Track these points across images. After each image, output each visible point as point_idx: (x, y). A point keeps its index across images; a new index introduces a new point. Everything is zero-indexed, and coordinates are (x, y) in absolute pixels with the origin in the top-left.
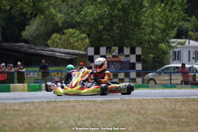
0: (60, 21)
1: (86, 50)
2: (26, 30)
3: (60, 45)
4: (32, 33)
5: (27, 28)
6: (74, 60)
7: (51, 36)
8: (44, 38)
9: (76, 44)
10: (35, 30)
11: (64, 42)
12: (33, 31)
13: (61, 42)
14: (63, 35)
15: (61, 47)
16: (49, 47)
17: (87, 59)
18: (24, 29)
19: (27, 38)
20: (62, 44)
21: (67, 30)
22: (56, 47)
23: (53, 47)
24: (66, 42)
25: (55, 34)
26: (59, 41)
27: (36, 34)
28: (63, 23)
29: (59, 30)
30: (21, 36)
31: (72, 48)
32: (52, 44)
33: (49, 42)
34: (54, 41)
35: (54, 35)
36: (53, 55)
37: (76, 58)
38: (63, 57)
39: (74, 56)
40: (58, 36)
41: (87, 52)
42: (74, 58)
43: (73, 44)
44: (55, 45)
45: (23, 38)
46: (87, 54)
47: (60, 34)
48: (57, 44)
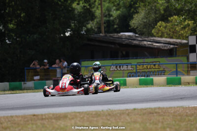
2: (134, 19)
3: (165, 34)
4: (140, 22)
5: (135, 16)
7: (156, 25)
9: (182, 32)
10: (143, 19)
11: (170, 31)
12: (141, 19)
13: (166, 31)
14: (167, 23)
15: (166, 36)
16: (153, 36)
17: (188, 49)
18: (132, 18)
19: (135, 27)
20: (167, 32)
21: (172, 18)
22: (161, 37)
23: (158, 37)
25: (160, 22)
26: (164, 29)
27: (144, 22)
28: (165, 10)
29: (165, 18)
30: (130, 26)
32: (157, 33)
33: (153, 31)
34: (159, 30)
35: (159, 24)
37: (176, 48)
40: (164, 24)
41: (188, 41)
43: (179, 32)
44: (160, 34)
45: (132, 28)
46: (188, 43)
47: (165, 22)
48: (163, 33)
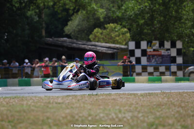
0: (101, 16)
1: (127, 44)
2: (69, 25)
3: (101, 39)
4: (74, 28)
5: (69, 23)
6: (116, 54)
7: (93, 31)
8: (85, 33)
9: (117, 38)
10: (78, 25)
11: (106, 37)
12: (75, 26)
13: (102, 37)
14: (104, 30)
15: (102, 41)
16: (91, 41)
17: (128, 53)
18: (67, 25)
19: (69, 33)
20: (103, 38)
21: (108, 25)
22: (98, 42)
23: (95, 42)
24: (107, 36)
25: (97, 29)
26: (100, 35)
27: (79, 29)
28: (105, 18)
29: (100, 25)
30: (64, 32)
31: (114, 43)
32: (94, 39)
33: (91, 37)
34: (96, 36)
35: (96, 30)
38: (105, 51)
39: (115, 50)
40: (100, 31)
41: (128, 46)
42: (116, 52)
43: (115, 38)
44: (97, 40)
45: (66, 33)
46: (128, 48)
47: (101, 29)
48: (99, 38)
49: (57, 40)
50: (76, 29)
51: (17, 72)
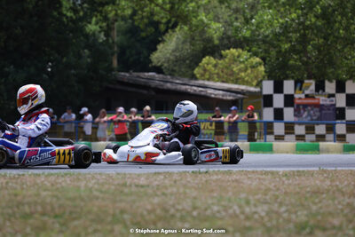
0: (215, 36)
1: (259, 84)
2: (159, 50)
3: (215, 76)
4: (168, 55)
5: (160, 47)
6: (240, 101)
7: (200, 61)
8: (187, 64)
9: (243, 74)
10: (174, 51)
11: (223, 72)
12: (170, 51)
13: (216, 71)
14: (220, 59)
15: (216, 79)
16: (196, 79)
17: (262, 100)
18: (155, 49)
19: (159, 64)
20: (218, 74)
21: (227, 51)
22: (208, 80)
23: (204, 80)
25: (207, 57)
26: (213, 69)
27: (176, 57)
28: (221, 39)
29: (213, 50)
30: (151, 62)
31: (236, 82)
32: (202, 75)
33: (196, 71)
34: (205, 70)
35: (205, 60)
36: (203, 93)
37: (242, 99)
38: (221, 97)
39: (239, 95)
40: (213, 60)
41: (261, 88)
42: (240, 98)
43: (238, 74)
44: (207, 77)
45: (154, 64)
46: (261, 92)
47: (215, 57)
48: (211, 74)
49: (138, 77)
50: (171, 58)
51: (73, 130)
